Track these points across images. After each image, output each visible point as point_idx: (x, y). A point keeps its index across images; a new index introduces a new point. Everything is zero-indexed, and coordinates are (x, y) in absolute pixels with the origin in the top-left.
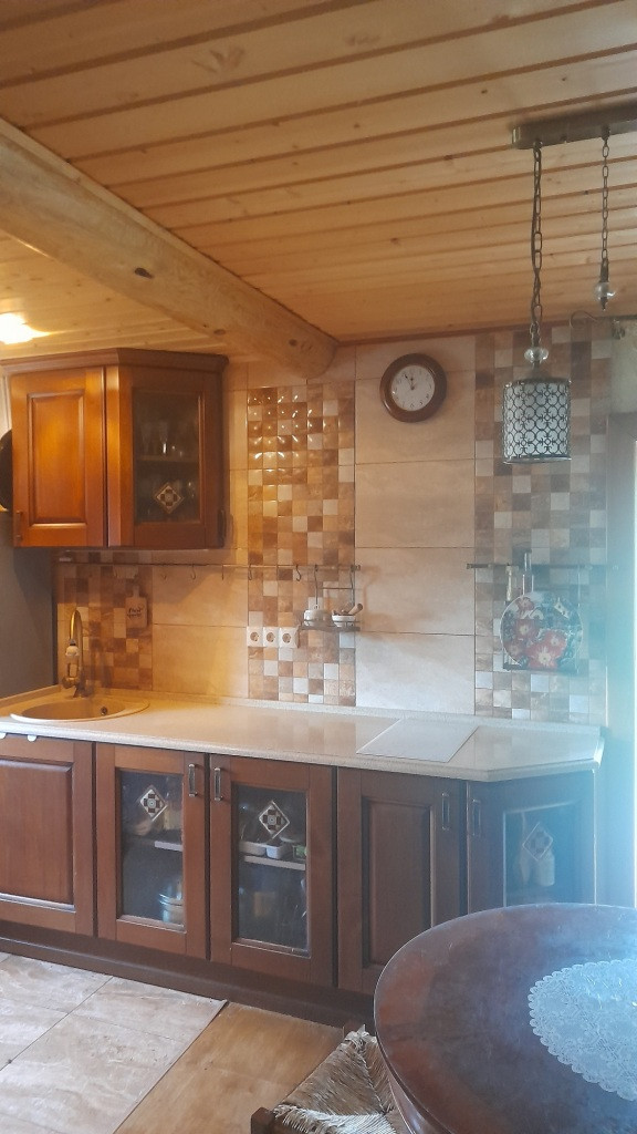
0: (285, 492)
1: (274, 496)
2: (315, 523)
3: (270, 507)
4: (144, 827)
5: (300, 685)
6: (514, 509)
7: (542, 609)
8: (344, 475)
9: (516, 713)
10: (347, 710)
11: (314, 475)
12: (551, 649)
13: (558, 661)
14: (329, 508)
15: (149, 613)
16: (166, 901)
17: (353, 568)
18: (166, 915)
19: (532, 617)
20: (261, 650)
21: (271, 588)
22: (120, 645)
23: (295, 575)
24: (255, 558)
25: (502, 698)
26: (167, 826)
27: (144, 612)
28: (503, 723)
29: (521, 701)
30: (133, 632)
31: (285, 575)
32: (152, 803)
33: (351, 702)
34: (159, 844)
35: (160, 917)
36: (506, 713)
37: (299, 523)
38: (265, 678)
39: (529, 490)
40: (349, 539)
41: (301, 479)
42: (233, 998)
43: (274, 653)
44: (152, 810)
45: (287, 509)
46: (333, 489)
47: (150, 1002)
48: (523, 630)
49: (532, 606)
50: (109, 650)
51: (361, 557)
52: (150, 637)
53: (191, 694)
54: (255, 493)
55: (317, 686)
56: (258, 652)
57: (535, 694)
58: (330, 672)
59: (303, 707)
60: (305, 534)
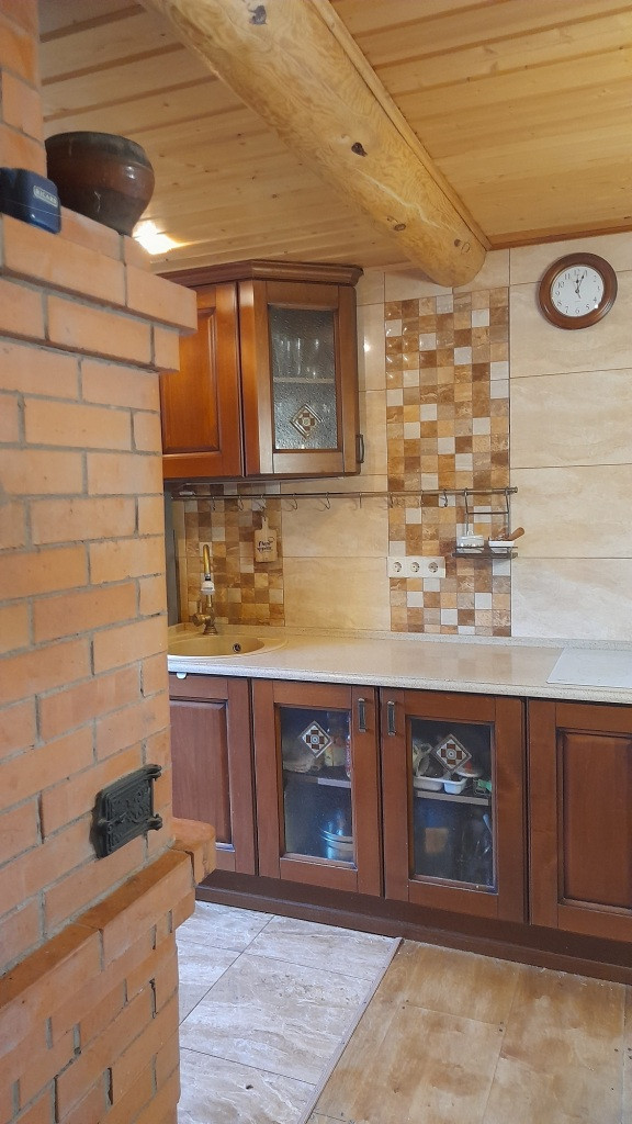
0: (430, 412)
1: (416, 418)
2: (464, 444)
3: (412, 430)
4: (306, 764)
5: (449, 616)
8: (497, 391)
10: (502, 641)
11: (465, 393)
14: (481, 427)
15: (279, 545)
16: (330, 838)
17: (510, 491)
18: (330, 852)
20: (403, 580)
21: (414, 515)
22: (248, 580)
23: (441, 502)
24: (395, 485)
26: (329, 763)
27: (274, 546)
30: (261, 567)
31: (429, 500)
32: (315, 740)
33: (505, 632)
34: (322, 781)
35: (324, 855)
37: (446, 445)
38: (409, 610)
40: (502, 459)
41: (446, 398)
42: (406, 935)
43: (418, 585)
44: (315, 746)
45: (430, 430)
46: (482, 406)
47: (322, 941)
50: (236, 586)
51: (516, 478)
52: (280, 571)
53: (328, 632)
54: (395, 414)
55: (467, 616)
56: (399, 584)
58: (483, 601)
59: (453, 639)
60: (452, 456)
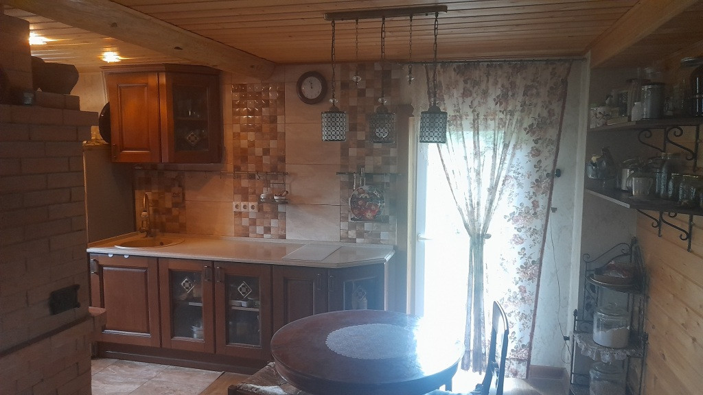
0: (251, 136)
1: (246, 138)
2: (266, 151)
3: (244, 143)
4: (184, 297)
5: (260, 230)
6: (358, 147)
7: (368, 193)
8: (280, 129)
9: (358, 240)
10: (282, 241)
11: (266, 128)
12: (372, 211)
13: (374, 217)
14: (273, 144)
15: (184, 195)
16: (195, 329)
17: (285, 174)
18: (195, 335)
19: (364, 197)
20: (240, 213)
21: (245, 183)
22: (169, 211)
23: (257, 177)
24: (237, 168)
25: (352, 234)
26: (195, 296)
27: (181, 195)
28: (352, 245)
29: (360, 235)
30: (175, 205)
31: (252, 177)
32: (187, 285)
33: (284, 237)
34: (191, 304)
36: (354, 241)
37: (258, 151)
38: (243, 226)
39: (364, 138)
40: (282, 159)
41: (259, 130)
42: (227, 370)
43: (247, 215)
44: (187, 288)
45: (252, 144)
46: (274, 135)
48: (360, 203)
49: (364, 192)
50: (163, 214)
51: (289, 168)
52: (185, 206)
53: (205, 235)
54: (237, 136)
55: (268, 230)
56: (239, 214)
57: (366, 232)
58: (274, 223)
59: (261, 240)
60: (262, 157)
